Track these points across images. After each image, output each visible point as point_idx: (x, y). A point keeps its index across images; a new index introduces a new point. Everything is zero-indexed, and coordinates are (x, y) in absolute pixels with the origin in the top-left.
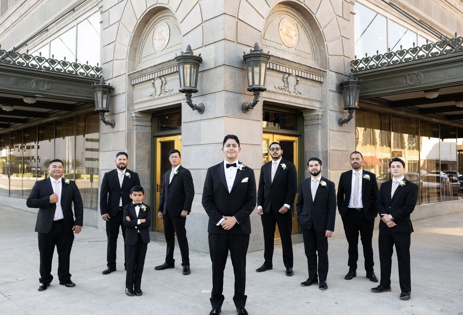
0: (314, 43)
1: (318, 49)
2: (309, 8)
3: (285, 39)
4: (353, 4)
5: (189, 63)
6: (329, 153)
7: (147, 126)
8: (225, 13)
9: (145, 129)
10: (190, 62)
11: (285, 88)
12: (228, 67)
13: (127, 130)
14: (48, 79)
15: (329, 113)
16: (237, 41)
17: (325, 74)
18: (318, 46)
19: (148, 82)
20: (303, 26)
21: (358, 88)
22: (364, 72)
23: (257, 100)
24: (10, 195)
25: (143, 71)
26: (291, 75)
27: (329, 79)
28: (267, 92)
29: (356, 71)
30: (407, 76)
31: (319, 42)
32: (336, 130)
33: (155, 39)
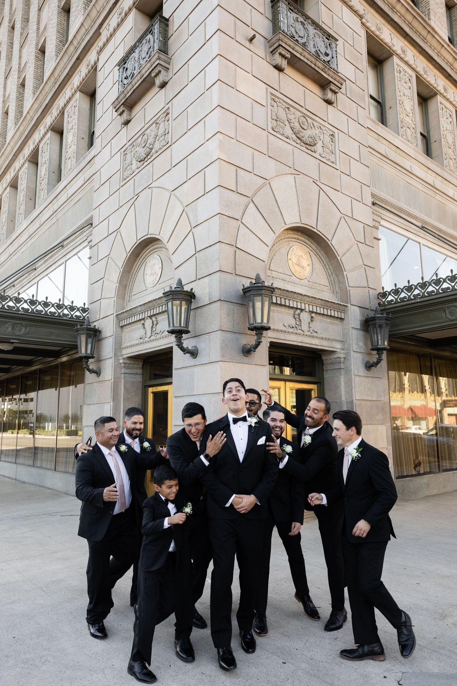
0: (332, 273)
1: (336, 280)
2: (323, 234)
3: (296, 269)
4: (378, 229)
5: (179, 299)
6: (355, 403)
7: (137, 374)
8: (220, 242)
9: (135, 378)
10: (181, 298)
11: (297, 326)
12: (224, 302)
13: (114, 379)
14: (26, 322)
15: (353, 355)
16: (235, 273)
17: (346, 309)
18: (336, 276)
19: (138, 323)
20: (317, 255)
21: (387, 324)
22: (393, 306)
23: (260, 340)
25: (132, 310)
26: (304, 311)
27: (352, 315)
28: (274, 331)
29: (384, 305)
30: (446, 310)
31: (337, 272)
32: (363, 375)
33: (146, 274)
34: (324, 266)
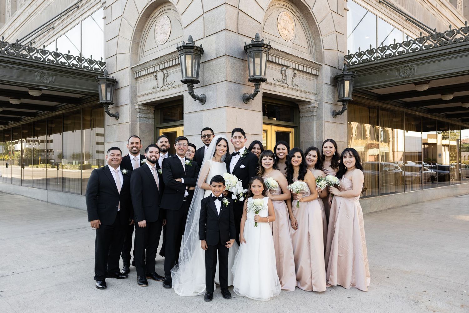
0: (310, 38)
1: (313, 43)
2: (306, 2)
3: (283, 32)
5: (190, 54)
7: (150, 118)
8: (226, 3)
9: (148, 121)
10: (192, 53)
11: (283, 80)
12: (229, 57)
13: (131, 121)
14: (52, 72)
15: (324, 105)
16: (238, 32)
17: (320, 67)
18: (313, 40)
19: (150, 75)
20: (300, 21)
21: (352, 81)
22: (357, 66)
23: (258, 90)
24: (22, 185)
25: (146, 64)
26: (289, 68)
27: (324, 73)
28: (266, 84)
29: (349, 65)
30: (400, 69)
31: (315, 37)
32: (330, 121)
33: (157, 33)
34: (305, 31)
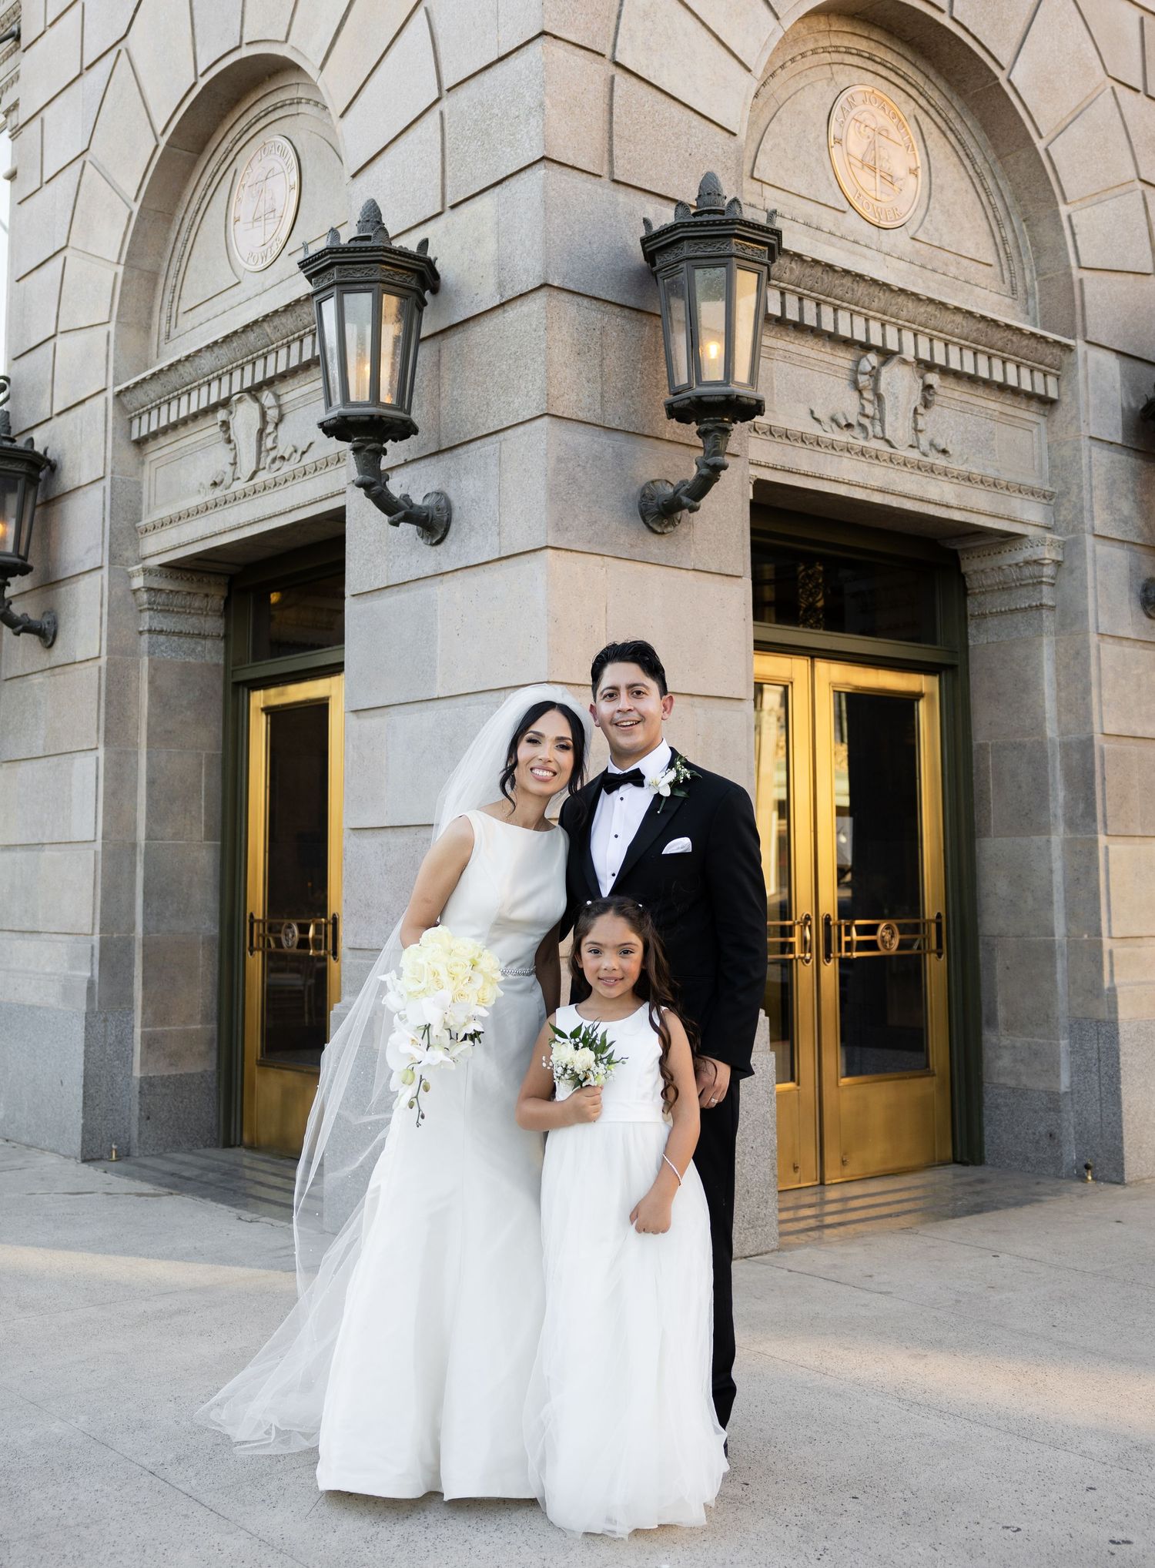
0: (1009, 214)
1: (1026, 240)
2: (975, 38)
3: (863, 185)
5: (367, 286)
6: (1101, 750)
7: (205, 637)
8: (543, 33)
9: (193, 650)
10: (375, 282)
11: (866, 422)
12: (564, 296)
13: (108, 653)
16: (612, 172)
17: (1064, 359)
18: (1024, 226)
19: (202, 422)
20: (947, 129)
23: (718, 459)
25: (180, 367)
26: (895, 360)
27: (1091, 385)
28: (770, 438)
31: (1030, 208)
32: (1132, 637)
33: (237, 220)
34: (976, 181)
